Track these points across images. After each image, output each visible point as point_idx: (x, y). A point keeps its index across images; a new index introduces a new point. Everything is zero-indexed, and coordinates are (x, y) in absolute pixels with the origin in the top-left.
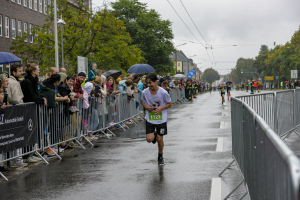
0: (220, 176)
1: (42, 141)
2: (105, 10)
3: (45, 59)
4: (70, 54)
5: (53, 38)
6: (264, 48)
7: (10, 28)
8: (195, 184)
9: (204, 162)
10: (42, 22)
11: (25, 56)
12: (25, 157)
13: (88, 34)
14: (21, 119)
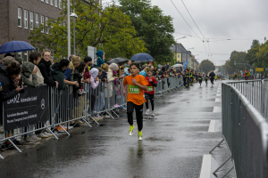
0: (210, 153)
1: (53, 119)
2: (113, 6)
3: (59, 48)
4: (81, 43)
5: (66, 29)
6: (256, 42)
7: (29, 20)
8: (188, 159)
9: (197, 140)
10: (56, 15)
11: (42, 45)
12: (37, 133)
13: (97, 27)
14: (35, 98)
